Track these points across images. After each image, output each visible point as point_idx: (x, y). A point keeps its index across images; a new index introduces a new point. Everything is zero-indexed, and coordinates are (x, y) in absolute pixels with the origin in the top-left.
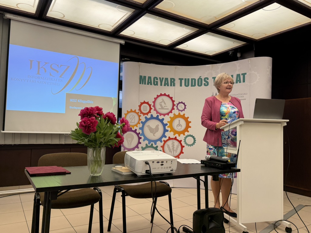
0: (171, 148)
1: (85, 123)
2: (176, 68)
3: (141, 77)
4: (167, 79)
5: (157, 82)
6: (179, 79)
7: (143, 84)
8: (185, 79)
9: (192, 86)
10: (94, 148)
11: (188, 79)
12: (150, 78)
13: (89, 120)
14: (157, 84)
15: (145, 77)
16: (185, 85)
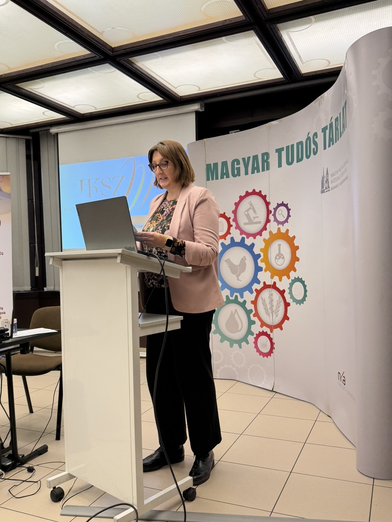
0: (269, 306)
2: (270, 128)
3: (208, 166)
4: (255, 158)
6: (277, 151)
7: (213, 179)
8: (287, 148)
9: (298, 160)
11: (292, 146)
12: (225, 164)
14: (239, 174)
15: (216, 165)
16: (288, 162)
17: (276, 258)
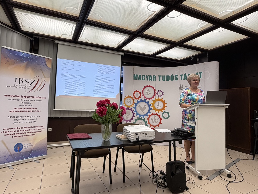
0: (154, 120)
1: (99, 110)
2: (156, 69)
3: (134, 75)
4: (151, 76)
5: (144, 78)
6: (159, 76)
7: (135, 79)
8: (163, 76)
9: (167, 80)
10: (105, 125)
11: (165, 76)
12: (140, 75)
13: (102, 109)
14: (144, 80)
15: (137, 75)
16: (163, 80)
17: (158, 106)
